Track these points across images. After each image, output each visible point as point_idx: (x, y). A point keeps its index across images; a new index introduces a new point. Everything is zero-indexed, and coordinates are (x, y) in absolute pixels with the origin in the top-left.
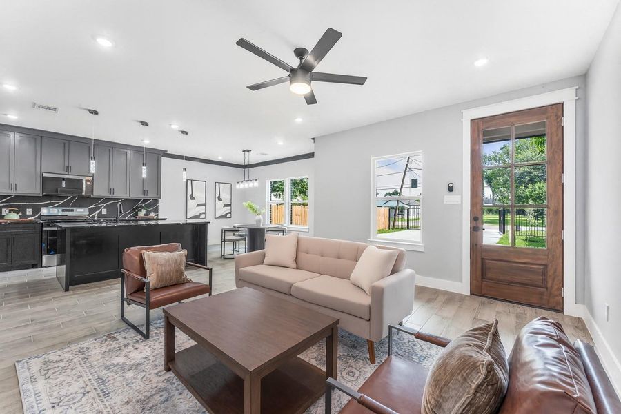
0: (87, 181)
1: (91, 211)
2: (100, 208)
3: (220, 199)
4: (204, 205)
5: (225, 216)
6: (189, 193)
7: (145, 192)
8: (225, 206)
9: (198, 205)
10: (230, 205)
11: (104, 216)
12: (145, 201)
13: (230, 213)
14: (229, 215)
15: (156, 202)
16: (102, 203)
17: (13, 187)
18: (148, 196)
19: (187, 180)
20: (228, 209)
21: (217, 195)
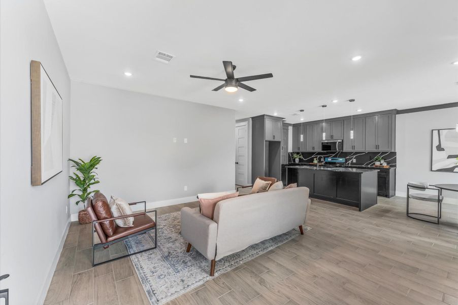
0: (339, 142)
1: (347, 160)
2: (352, 158)
7: (377, 147)
9: (450, 157)
11: (354, 164)
12: (383, 153)
16: (353, 155)
17: (313, 148)
18: (380, 150)
19: (432, 131)
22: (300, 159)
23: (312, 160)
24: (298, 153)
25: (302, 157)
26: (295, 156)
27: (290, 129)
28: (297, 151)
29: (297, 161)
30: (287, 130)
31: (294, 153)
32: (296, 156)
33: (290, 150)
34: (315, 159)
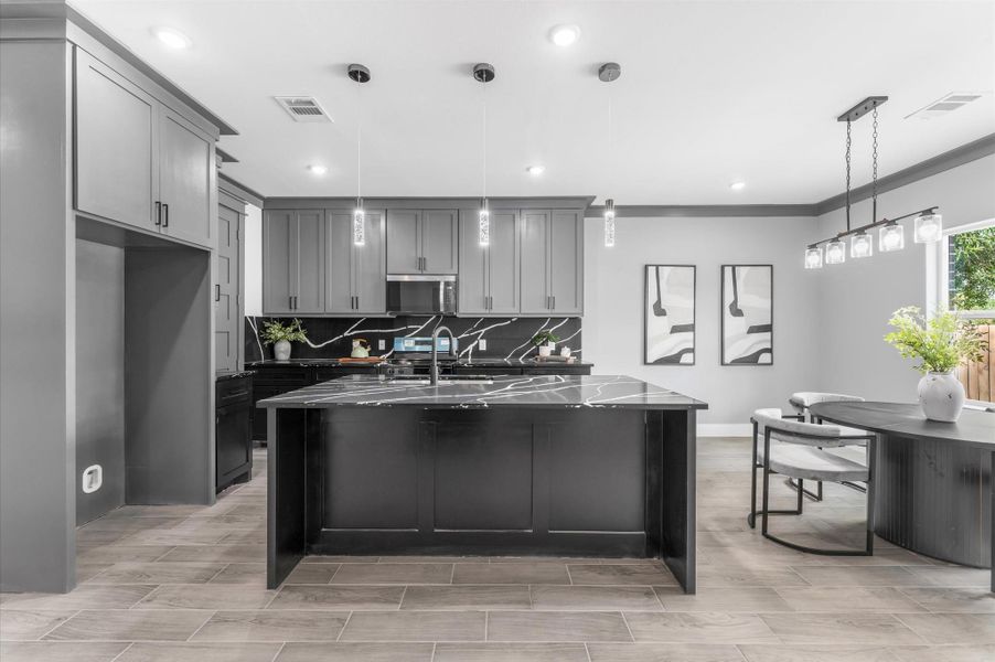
0: (447, 284)
1: (463, 344)
2: (475, 337)
3: (737, 312)
4: (691, 328)
5: (752, 360)
6: (652, 299)
7: (550, 302)
8: (753, 330)
9: (675, 329)
10: (768, 328)
11: (481, 354)
12: (556, 320)
13: (770, 351)
14: (765, 358)
15: (575, 323)
16: (482, 326)
17: (354, 302)
18: (556, 311)
19: (646, 267)
20: (762, 340)
21: (729, 299)
22: (295, 344)
23: (345, 347)
24: (286, 322)
25: (302, 337)
26: (276, 331)
27: (253, 216)
28: (284, 311)
29: (283, 352)
30: (240, 215)
31: (268, 319)
32: (280, 334)
33: (253, 307)
34: (356, 343)
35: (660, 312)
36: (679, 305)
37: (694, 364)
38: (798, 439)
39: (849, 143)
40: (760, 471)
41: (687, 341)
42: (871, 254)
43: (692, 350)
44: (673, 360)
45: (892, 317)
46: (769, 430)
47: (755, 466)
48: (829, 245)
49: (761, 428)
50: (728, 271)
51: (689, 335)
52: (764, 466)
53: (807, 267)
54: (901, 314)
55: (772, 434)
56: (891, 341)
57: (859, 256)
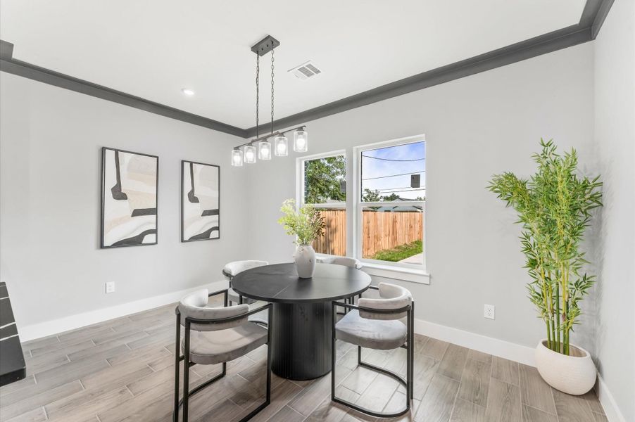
3: (194, 199)
4: (153, 211)
5: (205, 236)
8: (206, 213)
9: (137, 213)
10: (216, 212)
13: (217, 228)
14: (214, 234)
19: (103, 150)
20: (212, 221)
21: (187, 189)
35: (119, 194)
36: (140, 190)
37: (156, 243)
38: (214, 326)
39: (258, 71)
40: (182, 363)
41: (149, 223)
42: (270, 158)
43: (155, 231)
44: (136, 241)
45: (282, 206)
46: (189, 321)
47: (178, 359)
48: (246, 147)
49: (183, 320)
50: (187, 166)
51: (152, 218)
52: (185, 358)
53: (232, 164)
54: (286, 204)
55: (192, 325)
56: (281, 223)
57: (263, 159)
